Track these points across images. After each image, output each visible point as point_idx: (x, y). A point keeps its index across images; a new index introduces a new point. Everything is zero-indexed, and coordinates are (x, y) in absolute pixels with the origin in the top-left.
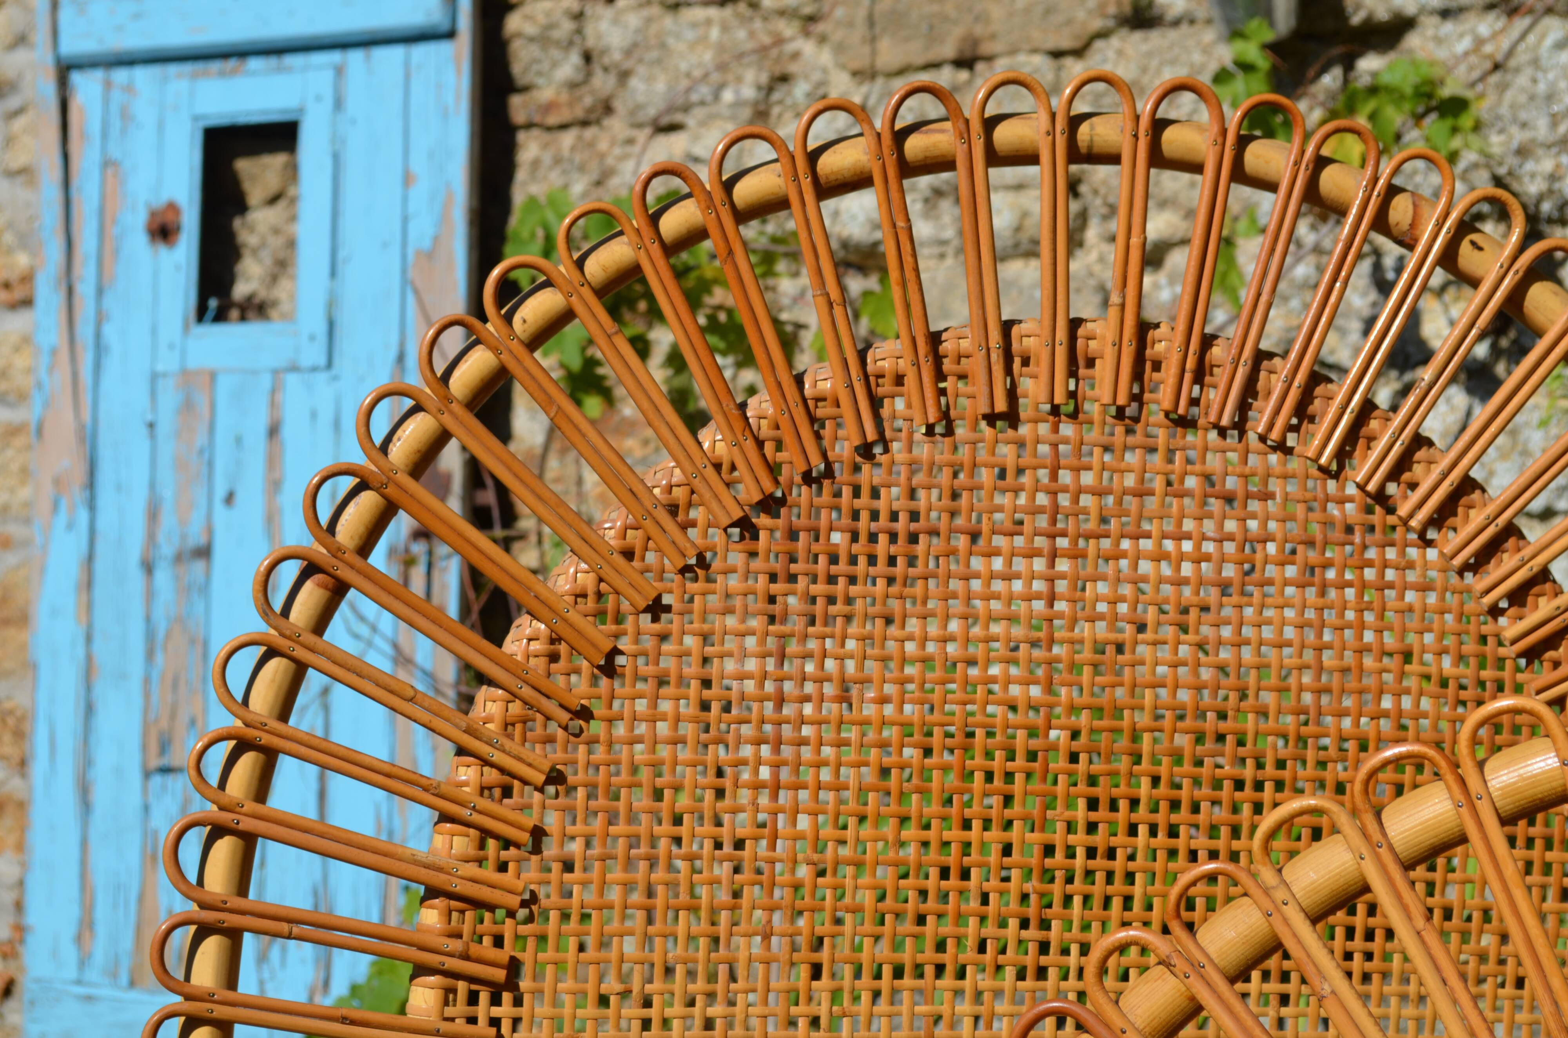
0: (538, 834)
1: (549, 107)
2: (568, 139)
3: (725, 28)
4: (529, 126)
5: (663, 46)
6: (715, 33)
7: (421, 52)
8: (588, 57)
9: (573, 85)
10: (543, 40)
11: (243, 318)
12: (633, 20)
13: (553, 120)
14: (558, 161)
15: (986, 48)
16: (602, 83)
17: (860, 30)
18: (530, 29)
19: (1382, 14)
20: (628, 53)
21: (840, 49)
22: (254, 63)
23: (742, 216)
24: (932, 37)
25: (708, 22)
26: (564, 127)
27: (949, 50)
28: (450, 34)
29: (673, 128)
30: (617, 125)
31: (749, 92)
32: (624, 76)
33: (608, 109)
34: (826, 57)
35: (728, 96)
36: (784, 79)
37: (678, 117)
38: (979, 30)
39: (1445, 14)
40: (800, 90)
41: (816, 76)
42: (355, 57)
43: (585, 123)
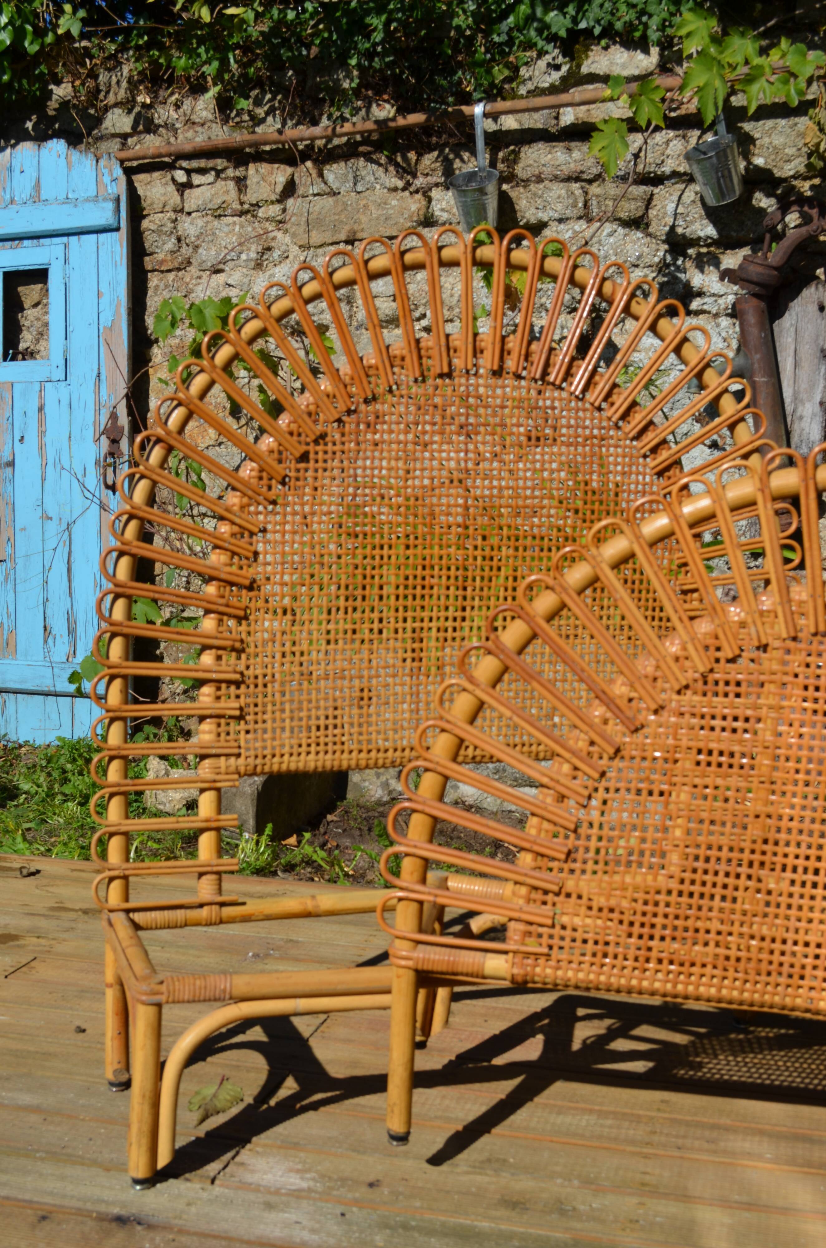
0: (256, 554)
1: (162, 262)
2: (171, 276)
3: (242, 226)
4: (153, 271)
5: (214, 234)
6: (237, 228)
7: (103, 237)
8: (179, 240)
9: (173, 252)
10: (159, 231)
11: (24, 359)
12: (200, 223)
13: (163, 268)
14: (166, 286)
15: (359, 235)
16: (186, 251)
17: (303, 227)
18: (153, 227)
19: (533, 220)
20: (198, 237)
21: (294, 235)
22: (26, 243)
23: (337, 287)
24: (335, 229)
25: (234, 223)
26: (169, 271)
27: (343, 237)
28: (118, 229)
29: (218, 271)
30: (193, 270)
31: (253, 255)
32: (197, 247)
33: (189, 263)
34: (288, 239)
35: (244, 257)
36: (269, 249)
37: (221, 266)
38: (356, 227)
39: (560, 221)
40: (276, 254)
41: (284, 248)
42: (73, 239)
43: (179, 269)
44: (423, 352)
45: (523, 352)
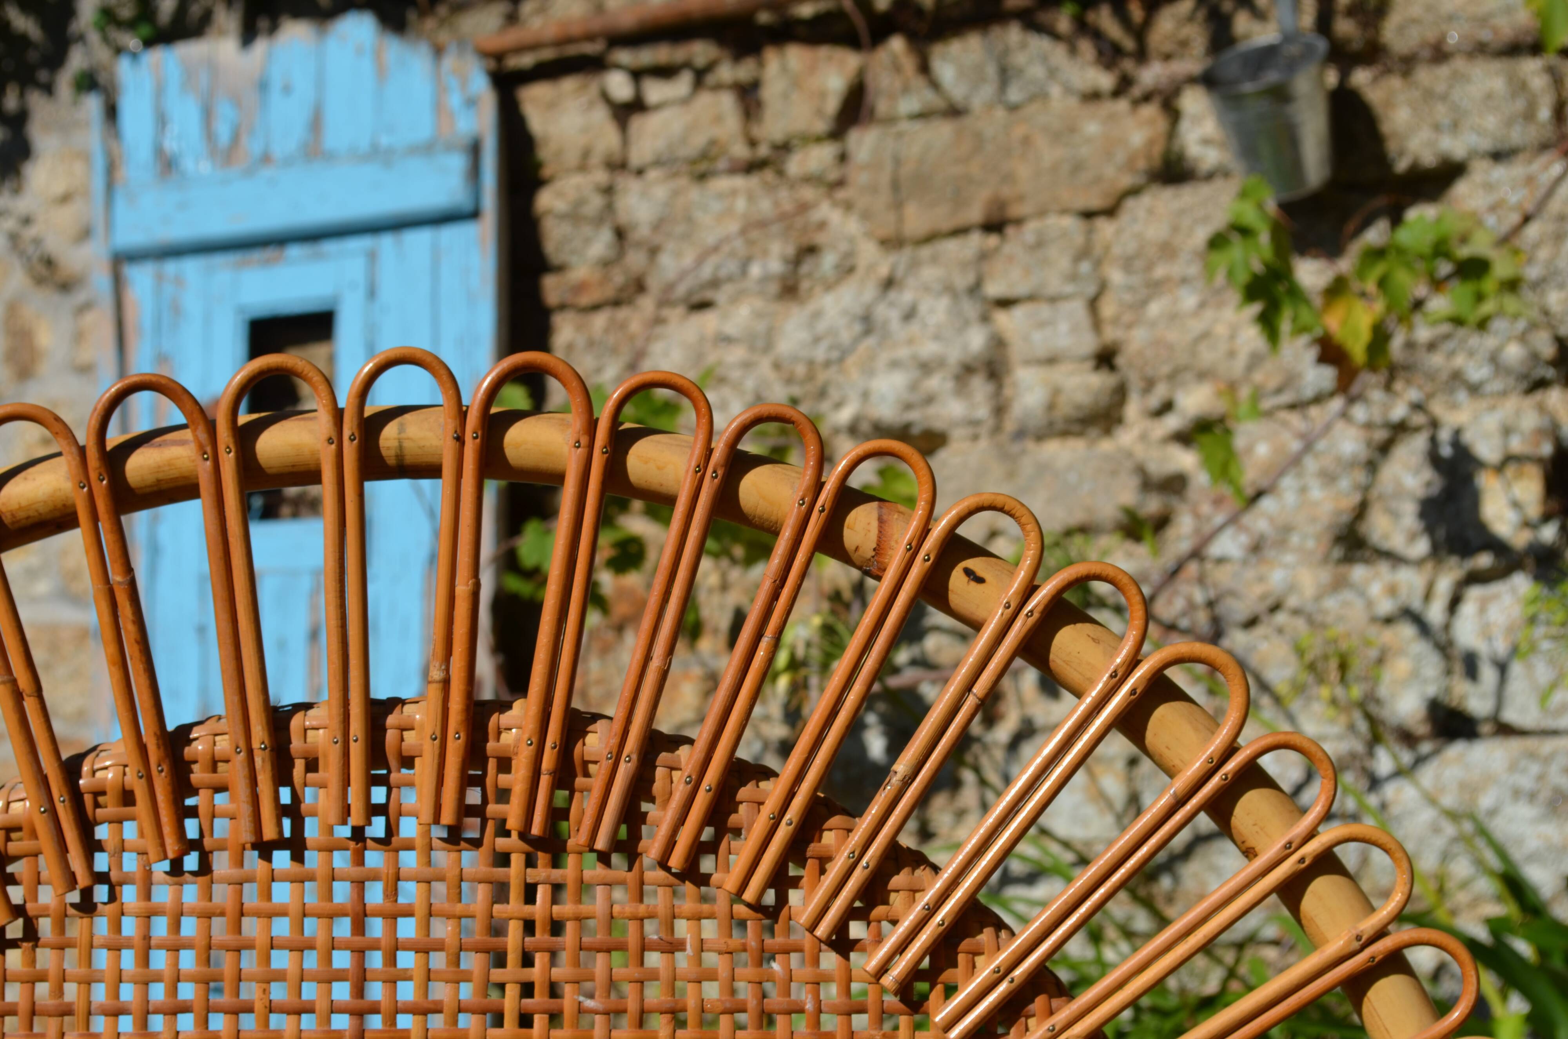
1: (581, 287)
2: (600, 320)
3: (751, 198)
4: (562, 307)
5: (689, 219)
6: (741, 204)
7: (450, 234)
8: (620, 234)
9: (606, 264)
10: (574, 216)
11: (295, 515)
12: (661, 192)
13: (585, 300)
14: (591, 344)
15: (1015, 211)
16: (635, 259)
17: (884, 197)
18: (560, 206)
19: (1429, 160)
20: (658, 225)
21: (866, 216)
22: (294, 251)
24: (959, 201)
25: (734, 193)
26: (596, 307)
27: (975, 214)
28: (474, 214)
29: (703, 306)
30: (647, 304)
31: (776, 266)
32: (654, 251)
33: (639, 286)
34: (852, 226)
35: (755, 270)
36: (810, 250)
37: (709, 295)
38: (1006, 192)
39: (1498, 156)
40: (828, 261)
41: (843, 247)
42: (386, 242)
43: (616, 303)
44: (198, 775)
45: (548, 761)
